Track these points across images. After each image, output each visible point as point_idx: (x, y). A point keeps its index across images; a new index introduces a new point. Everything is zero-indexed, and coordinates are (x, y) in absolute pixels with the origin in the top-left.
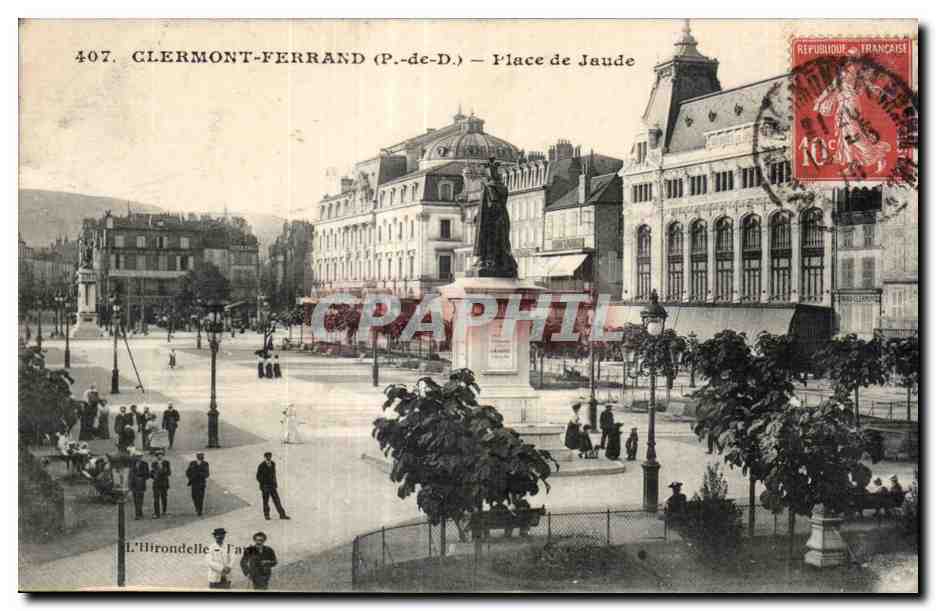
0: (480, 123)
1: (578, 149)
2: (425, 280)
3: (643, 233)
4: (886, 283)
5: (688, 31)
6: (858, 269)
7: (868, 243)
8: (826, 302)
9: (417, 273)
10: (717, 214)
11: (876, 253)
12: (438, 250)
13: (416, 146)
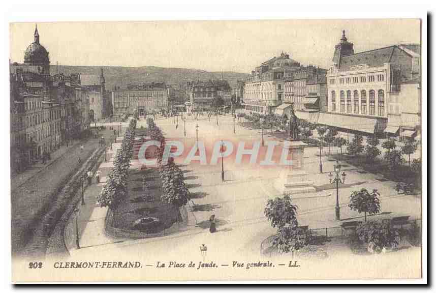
0: (288, 56)
1: (315, 67)
2: (275, 101)
3: (333, 92)
4: (402, 113)
5: (344, 36)
6: (394, 108)
7: (397, 101)
8: (385, 116)
9: (273, 99)
10: (354, 89)
11: (399, 104)
12: (278, 93)
13: (271, 62)
